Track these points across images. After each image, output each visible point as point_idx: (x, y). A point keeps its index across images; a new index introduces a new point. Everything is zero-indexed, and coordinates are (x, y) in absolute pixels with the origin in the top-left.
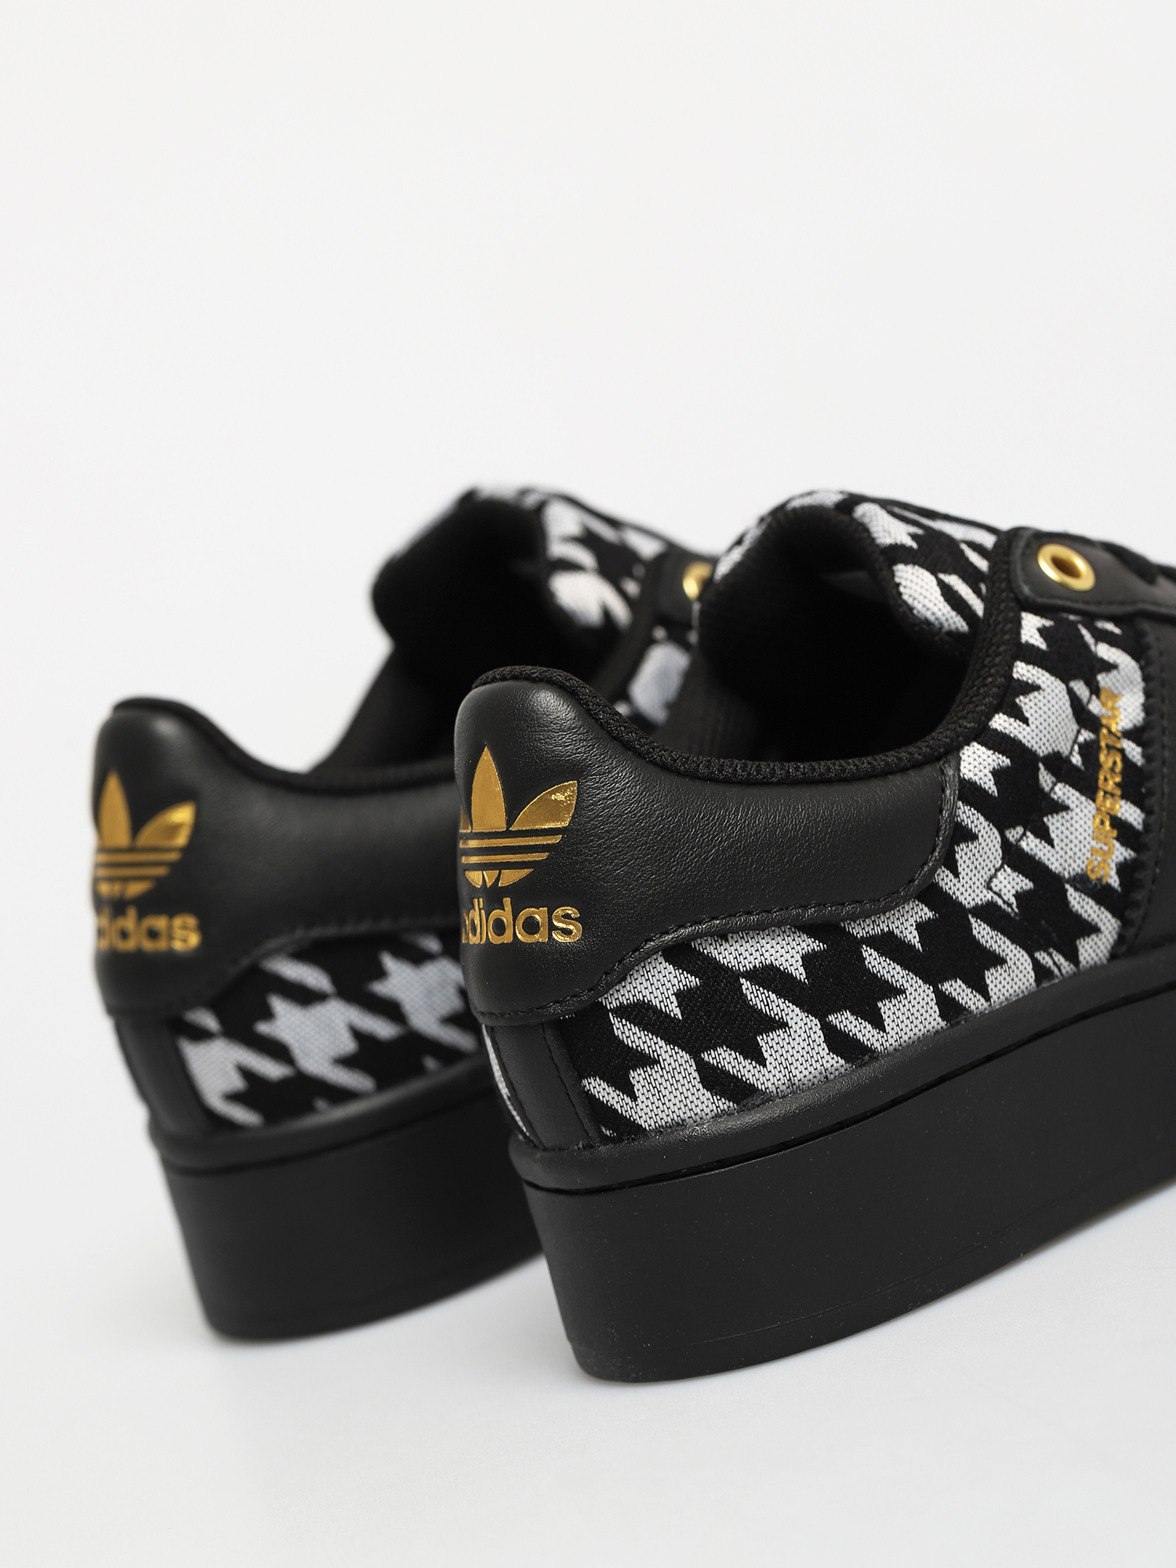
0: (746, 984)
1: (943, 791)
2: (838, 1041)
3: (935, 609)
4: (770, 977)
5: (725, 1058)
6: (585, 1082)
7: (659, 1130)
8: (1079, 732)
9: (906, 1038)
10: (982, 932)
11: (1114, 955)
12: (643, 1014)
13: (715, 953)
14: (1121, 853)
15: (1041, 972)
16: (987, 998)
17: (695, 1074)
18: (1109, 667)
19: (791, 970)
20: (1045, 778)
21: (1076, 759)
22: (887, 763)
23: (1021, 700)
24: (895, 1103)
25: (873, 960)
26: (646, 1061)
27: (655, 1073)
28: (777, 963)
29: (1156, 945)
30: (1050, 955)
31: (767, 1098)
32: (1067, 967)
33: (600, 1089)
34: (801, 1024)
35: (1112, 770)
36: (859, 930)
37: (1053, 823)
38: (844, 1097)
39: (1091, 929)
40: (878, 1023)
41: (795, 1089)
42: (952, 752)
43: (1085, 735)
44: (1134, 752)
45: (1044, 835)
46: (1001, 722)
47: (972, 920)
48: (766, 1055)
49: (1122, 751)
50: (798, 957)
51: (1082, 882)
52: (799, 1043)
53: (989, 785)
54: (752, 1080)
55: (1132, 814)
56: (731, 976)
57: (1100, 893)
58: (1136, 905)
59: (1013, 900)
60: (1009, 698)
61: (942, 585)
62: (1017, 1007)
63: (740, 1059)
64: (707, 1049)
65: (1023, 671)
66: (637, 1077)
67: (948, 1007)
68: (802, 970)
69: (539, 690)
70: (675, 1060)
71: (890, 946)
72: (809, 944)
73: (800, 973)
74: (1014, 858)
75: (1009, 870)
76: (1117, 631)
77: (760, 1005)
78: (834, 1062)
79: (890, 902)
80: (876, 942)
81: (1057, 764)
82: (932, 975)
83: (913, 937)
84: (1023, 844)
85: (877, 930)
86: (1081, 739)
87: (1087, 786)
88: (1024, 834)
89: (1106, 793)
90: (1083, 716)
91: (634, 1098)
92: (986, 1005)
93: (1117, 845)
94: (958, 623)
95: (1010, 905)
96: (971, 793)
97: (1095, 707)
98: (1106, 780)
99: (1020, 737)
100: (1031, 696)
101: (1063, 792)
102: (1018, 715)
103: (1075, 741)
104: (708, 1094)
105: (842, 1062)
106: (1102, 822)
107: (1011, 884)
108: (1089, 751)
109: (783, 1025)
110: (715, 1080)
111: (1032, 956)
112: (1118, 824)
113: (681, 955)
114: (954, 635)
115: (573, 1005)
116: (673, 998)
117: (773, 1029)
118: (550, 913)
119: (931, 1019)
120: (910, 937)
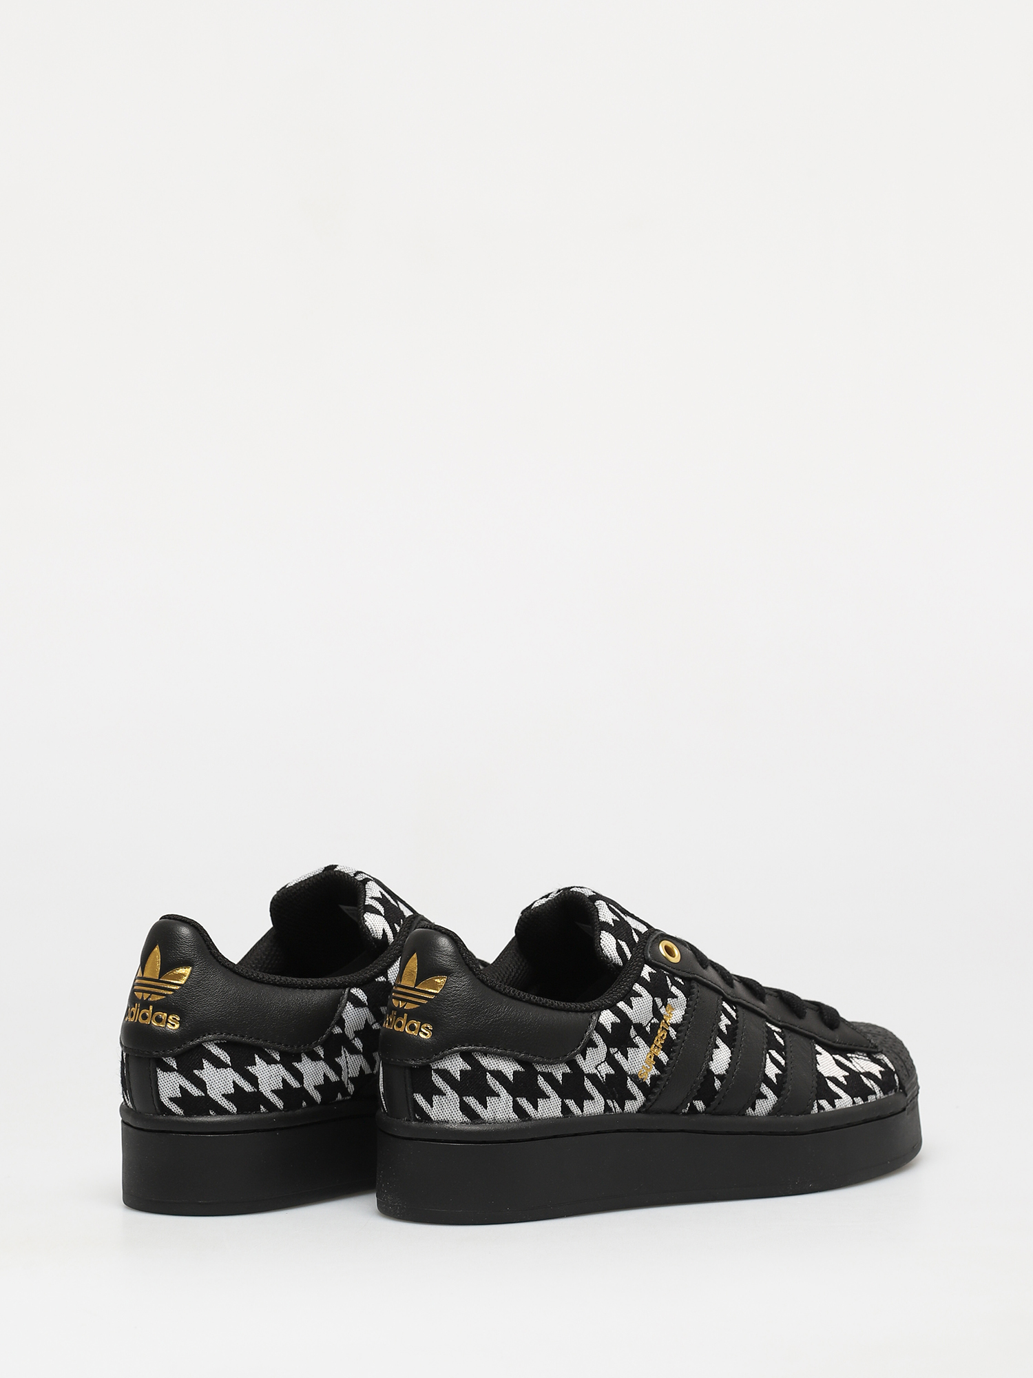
0: (488, 1075)
1: (590, 1025)
2: (517, 1108)
3: (612, 953)
4: (498, 1075)
5: (472, 1101)
6: (415, 1094)
7: (438, 1122)
8: (652, 1018)
9: (545, 1116)
10: (588, 1084)
11: (639, 1111)
12: (445, 1074)
13: (480, 1059)
14: (654, 1071)
15: (607, 1107)
16: (582, 1111)
17: (458, 1104)
18: (675, 997)
19: (508, 1075)
20: (633, 1032)
21: (648, 1029)
22: (571, 1007)
23: (632, 999)
24: (533, 1139)
25: (541, 1081)
26: (441, 1093)
27: (443, 1099)
28: (503, 1071)
29: (658, 1113)
30: (613, 1102)
31: (483, 1122)
32: (618, 1109)
33: (420, 1099)
34: (505, 1097)
35: (661, 1037)
36: (539, 1069)
37: (631, 1051)
38: (513, 1131)
39: (634, 1098)
40: (536, 1107)
41: (495, 1122)
42: (599, 1010)
43: (655, 1020)
44: (673, 1033)
45: (625, 1055)
46: (621, 1005)
47: (586, 1079)
48: (488, 1105)
49: (668, 1031)
50: (512, 1071)
51: (635, 1078)
52: (502, 1104)
53: (609, 1028)
54: (480, 1113)
55: (664, 1058)
56: (484, 1070)
57: (641, 1085)
58: (654, 1093)
59: (604, 1076)
60: (628, 996)
61: (618, 944)
62: (593, 1119)
63: (478, 1103)
64: (466, 1096)
65: (637, 987)
66: (435, 1098)
67: (565, 1109)
68: (512, 1076)
69: (443, 937)
70: (452, 1096)
71: (550, 1078)
72: (518, 1068)
73: (511, 1078)
74: (610, 1059)
75: (606, 1064)
76: (682, 983)
77: (492, 1085)
78: (514, 1116)
79: (554, 1061)
80: (543, 1074)
81: (640, 1028)
82: (563, 1096)
83: (560, 1078)
84: (616, 1055)
85: (546, 1071)
86: (653, 1021)
87: (649, 1041)
88: (617, 1052)
89: (656, 1046)
90: (656, 1012)
91: (432, 1106)
92: (581, 1113)
93: (654, 1068)
94: (619, 961)
95: (603, 1078)
96: (600, 1028)
97: (663, 1010)
98: (657, 1040)
99: (627, 1013)
100: (637, 998)
101: (638, 1040)
102: (630, 1004)
103: (650, 1022)
104: (461, 1113)
105: (517, 1117)
106: (650, 1057)
107: (606, 1069)
108: (655, 1027)
109: (498, 1095)
110: (465, 1108)
111: (605, 1100)
112: (657, 1059)
113: (467, 1056)
114: (616, 965)
115: (419, 1063)
116: (459, 1072)
117: (494, 1096)
118: (421, 1025)
119: (558, 1112)
120: (559, 1077)
